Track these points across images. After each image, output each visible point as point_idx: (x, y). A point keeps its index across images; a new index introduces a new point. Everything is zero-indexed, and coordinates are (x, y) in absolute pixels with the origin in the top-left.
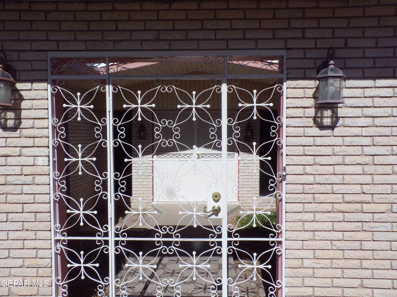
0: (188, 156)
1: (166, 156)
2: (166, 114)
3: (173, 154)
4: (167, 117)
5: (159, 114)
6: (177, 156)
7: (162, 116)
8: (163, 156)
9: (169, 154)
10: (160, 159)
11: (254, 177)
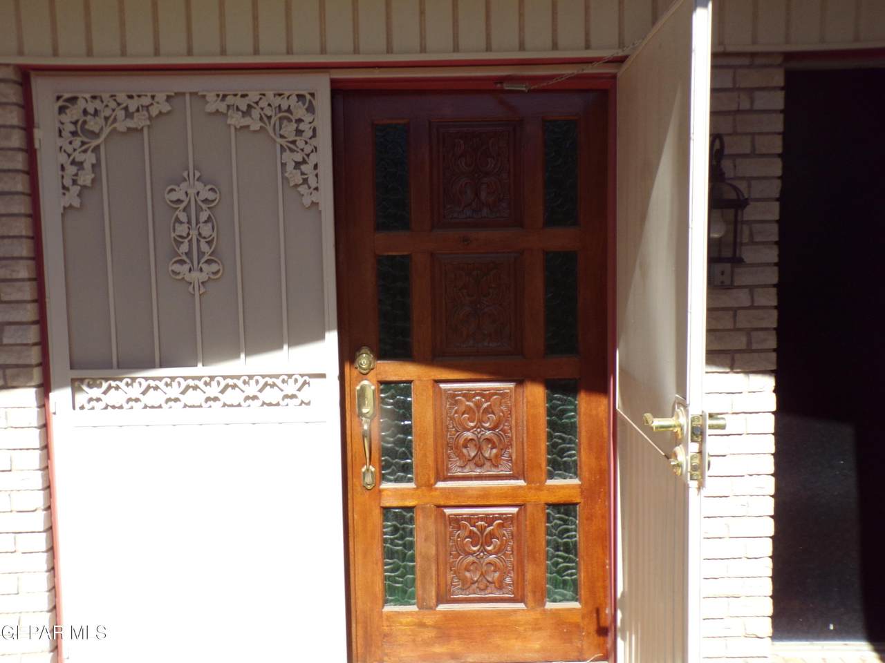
0: (291, 388)
1: (135, 391)
2: (122, 97)
3: (185, 378)
4: (131, 124)
5: (73, 100)
6: (213, 391)
7: (96, 113)
8: (115, 397)
9: (160, 379)
10: (98, 415)
11: (739, 527)
